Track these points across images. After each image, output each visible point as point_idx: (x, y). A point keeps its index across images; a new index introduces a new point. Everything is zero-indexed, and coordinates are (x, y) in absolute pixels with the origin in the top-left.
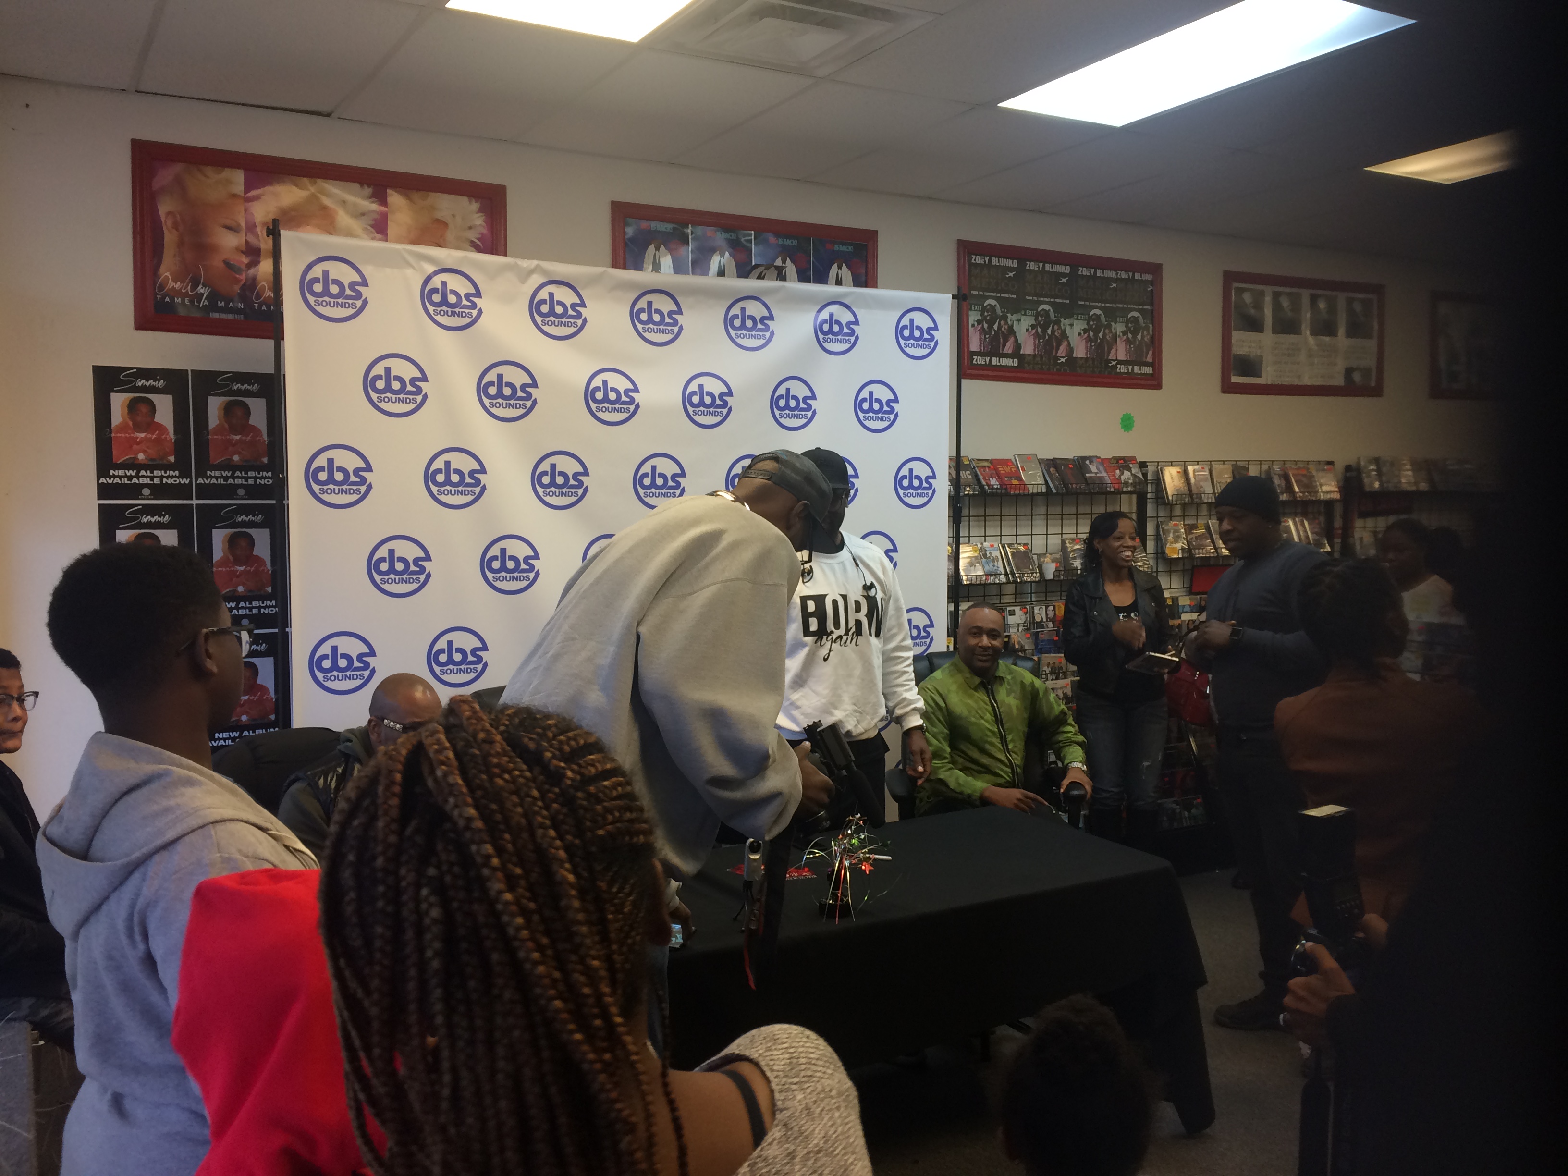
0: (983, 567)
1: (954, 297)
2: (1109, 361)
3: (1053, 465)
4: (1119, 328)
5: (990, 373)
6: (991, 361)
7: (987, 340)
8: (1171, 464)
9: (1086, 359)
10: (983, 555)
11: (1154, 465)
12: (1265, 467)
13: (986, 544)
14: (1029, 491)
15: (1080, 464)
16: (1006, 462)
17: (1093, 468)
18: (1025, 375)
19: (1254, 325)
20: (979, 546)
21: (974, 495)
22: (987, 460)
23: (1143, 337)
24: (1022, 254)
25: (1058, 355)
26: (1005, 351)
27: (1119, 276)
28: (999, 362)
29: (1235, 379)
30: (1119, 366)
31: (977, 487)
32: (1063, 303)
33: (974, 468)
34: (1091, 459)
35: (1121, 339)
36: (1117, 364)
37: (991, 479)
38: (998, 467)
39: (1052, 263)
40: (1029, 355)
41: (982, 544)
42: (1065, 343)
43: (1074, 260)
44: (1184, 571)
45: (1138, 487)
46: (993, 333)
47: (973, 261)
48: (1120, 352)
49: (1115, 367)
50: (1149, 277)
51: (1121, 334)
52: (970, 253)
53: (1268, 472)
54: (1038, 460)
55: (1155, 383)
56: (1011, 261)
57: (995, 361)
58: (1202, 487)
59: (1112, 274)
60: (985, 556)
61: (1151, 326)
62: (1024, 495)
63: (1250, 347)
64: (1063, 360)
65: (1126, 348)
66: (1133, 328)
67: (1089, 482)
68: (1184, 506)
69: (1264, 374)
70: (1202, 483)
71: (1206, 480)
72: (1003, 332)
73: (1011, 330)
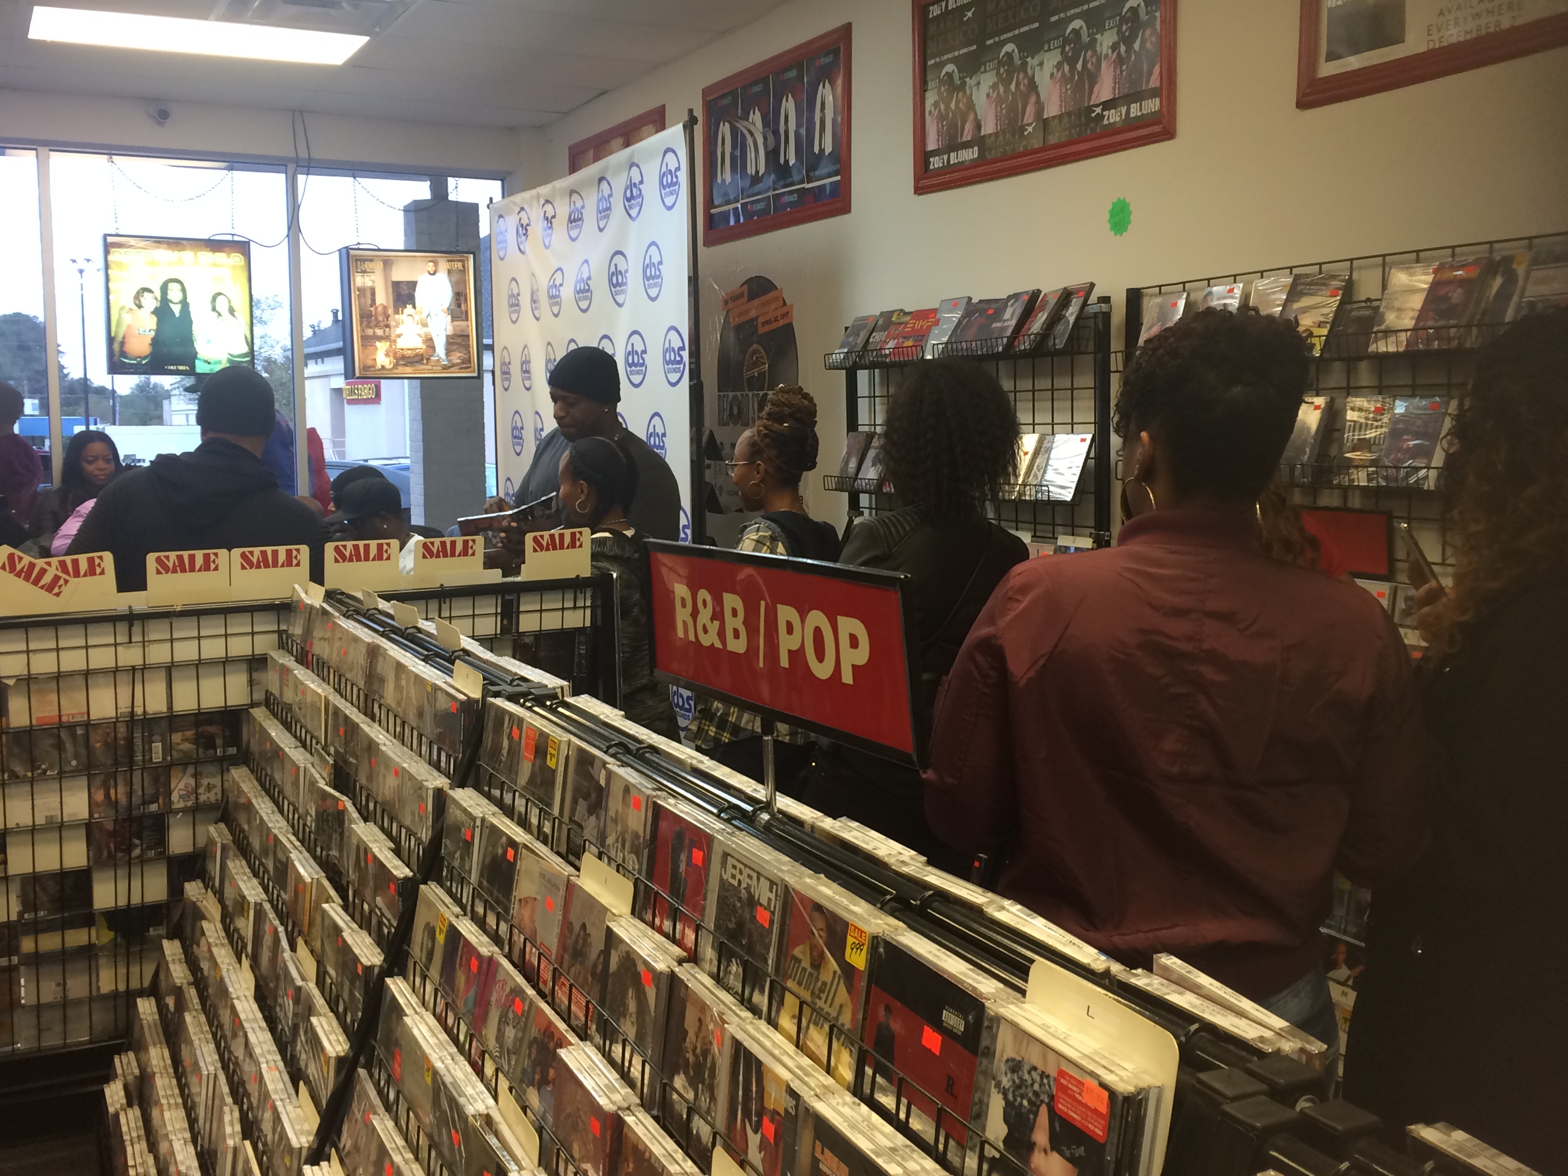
2: (1090, 109)
6: (949, 159)
7: (948, 127)
9: (1061, 117)
14: (918, 355)
15: (1001, 307)
16: (929, 314)
18: (981, 170)
23: (1144, 42)
25: (1025, 122)
26: (964, 139)
28: (958, 158)
29: (1330, 69)
30: (1105, 113)
32: (1031, 29)
33: (891, 326)
35: (1110, 60)
36: (1103, 110)
40: (990, 135)
42: (1033, 99)
46: (952, 114)
48: (1106, 86)
49: (1100, 117)
51: (1110, 51)
52: (927, 6)
55: (1159, 131)
57: (955, 158)
61: (1158, 14)
64: (1029, 129)
65: (1115, 75)
66: (1129, 32)
69: (1409, 33)
72: (962, 111)
73: (970, 103)
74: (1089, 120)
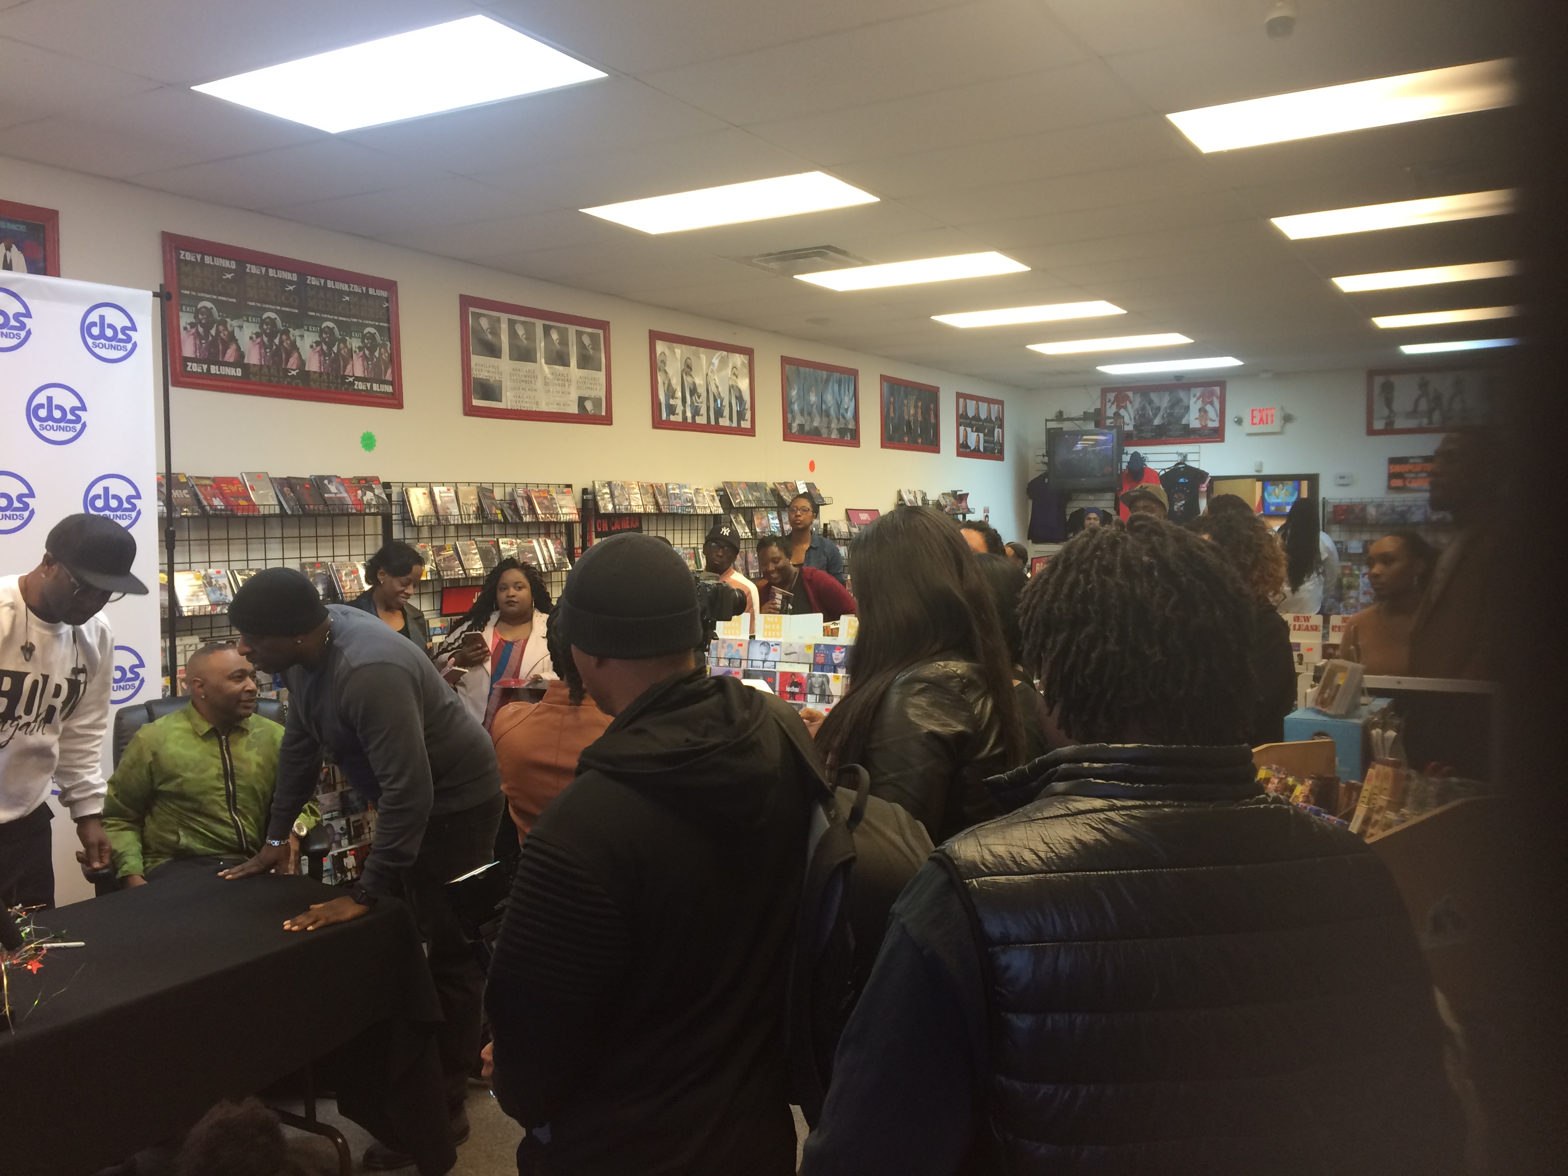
0: (208, 596)
1: (155, 295)
3: (287, 485)
4: (355, 343)
5: (210, 382)
6: (209, 369)
7: (204, 345)
8: (417, 485)
9: (321, 374)
10: (208, 582)
11: (399, 486)
12: (509, 489)
13: (211, 571)
14: (259, 512)
15: (318, 484)
16: (231, 481)
17: (333, 488)
18: (250, 387)
19: (493, 351)
20: (203, 573)
21: (192, 517)
22: (208, 478)
23: (380, 354)
24: (242, 256)
25: (289, 366)
26: (226, 359)
27: (352, 290)
28: (219, 371)
29: (476, 402)
30: (356, 382)
31: (196, 508)
32: (291, 312)
33: (193, 486)
34: (330, 478)
35: (357, 355)
37: (214, 499)
38: (222, 485)
39: (276, 268)
40: (255, 365)
41: (206, 570)
42: (296, 355)
43: (303, 269)
44: (433, 593)
45: (381, 508)
46: (210, 338)
47: (182, 257)
48: (357, 368)
49: (353, 384)
50: (384, 294)
51: (357, 350)
52: (178, 249)
53: (512, 494)
54: (270, 479)
55: (396, 402)
56: (227, 262)
57: (214, 369)
58: (448, 508)
59: (345, 287)
60: (210, 584)
61: (388, 343)
62: (254, 517)
63: (489, 372)
64: (294, 373)
65: (363, 365)
66: (370, 344)
67: (328, 503)
68: (431, 527)
69: (504, 399)
70: (449, 505)
71: (452, 502)
72: (222, 339)
73: (232, 338)
74: (343, 383)
